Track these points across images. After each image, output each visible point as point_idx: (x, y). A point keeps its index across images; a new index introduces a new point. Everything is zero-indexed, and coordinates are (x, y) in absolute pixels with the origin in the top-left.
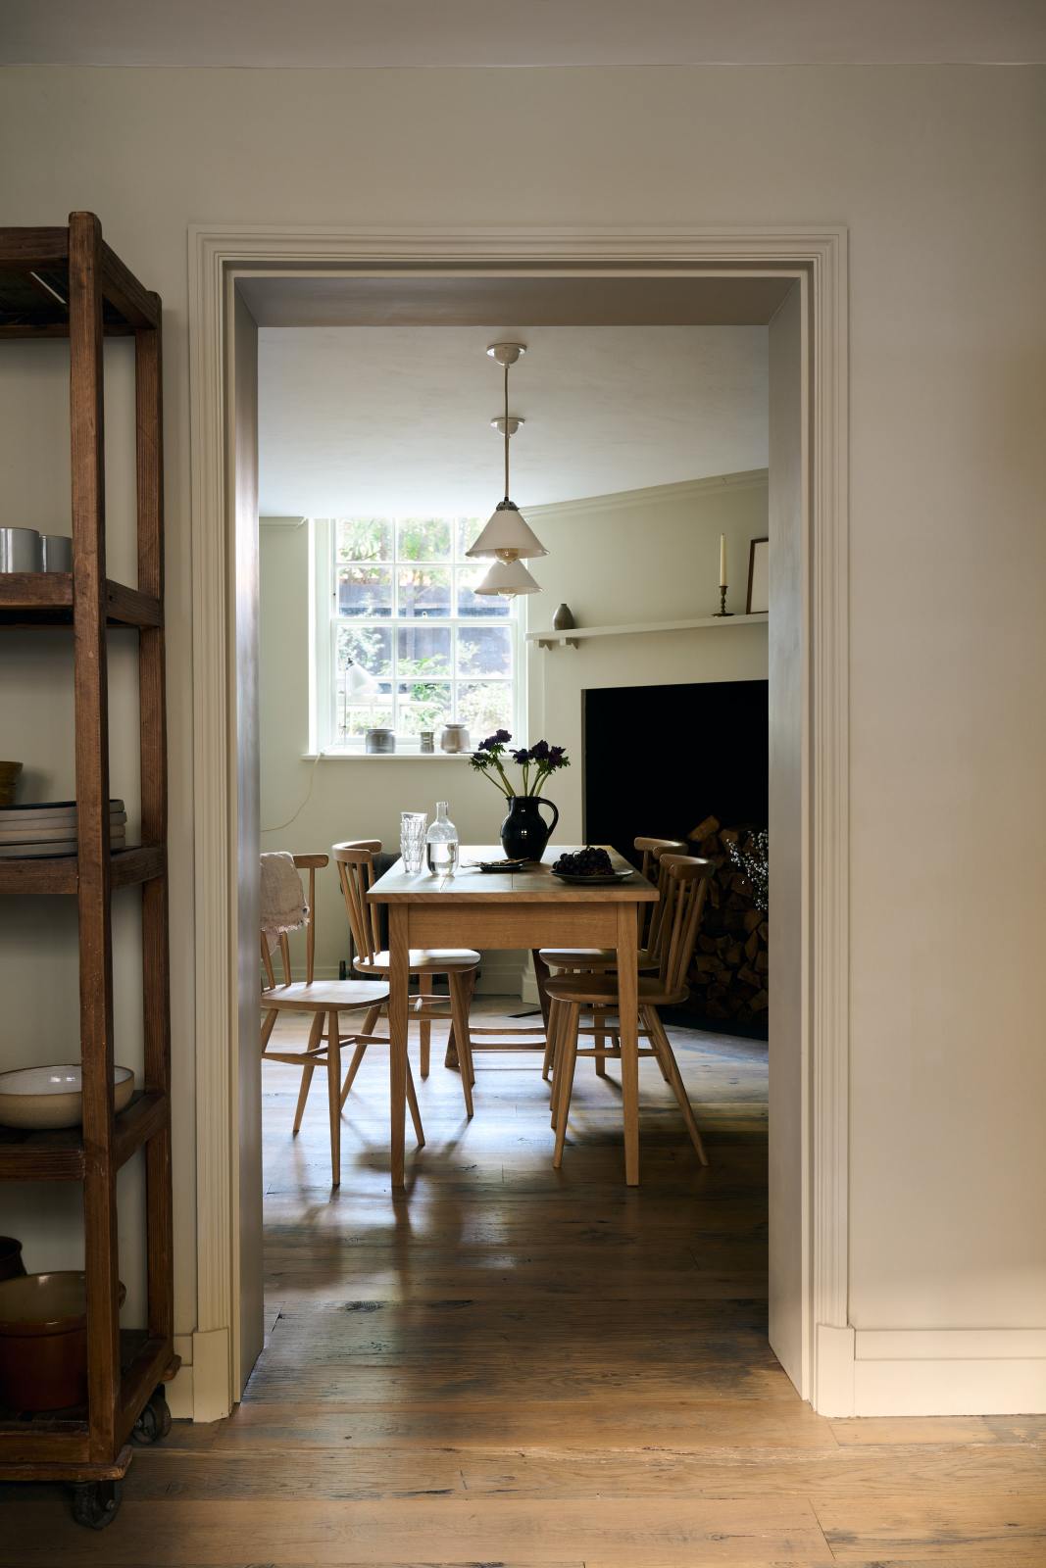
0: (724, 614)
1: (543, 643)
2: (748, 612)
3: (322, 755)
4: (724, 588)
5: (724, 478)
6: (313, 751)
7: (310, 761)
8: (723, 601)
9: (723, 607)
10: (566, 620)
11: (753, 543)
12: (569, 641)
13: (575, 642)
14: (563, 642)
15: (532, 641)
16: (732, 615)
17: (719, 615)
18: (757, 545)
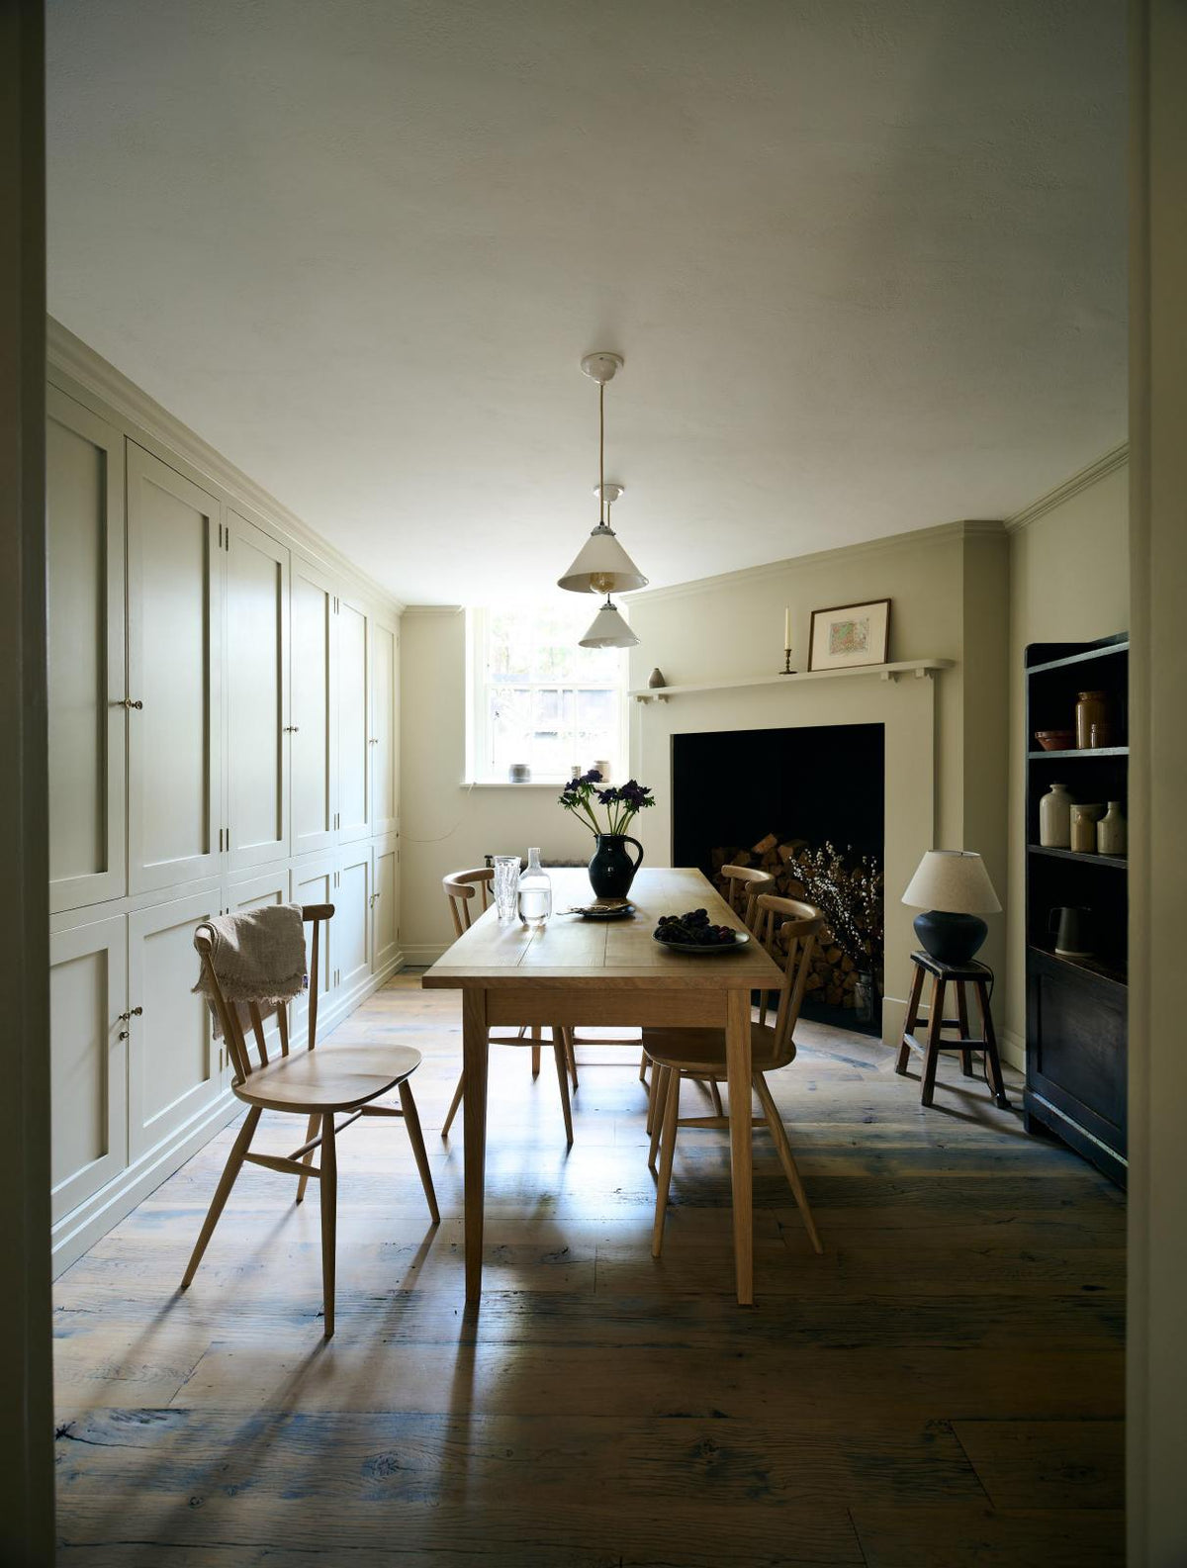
0: (789, 672)
1: (640, 698)
2: (809, 670)
3: (475, 784)
4: (789, 651)
5: (788, 561)
6: (469, 779)
7: (465, 788)
8: (788, 662)
9: (788, 667)
10: (659, 681)
11: (813, 613)
12: (661, 696)
13: (666, 697)
14: (656, 698)
15: (632, 698)
16: (795, 673)
17: (785, 673)
18: (816, 616)
